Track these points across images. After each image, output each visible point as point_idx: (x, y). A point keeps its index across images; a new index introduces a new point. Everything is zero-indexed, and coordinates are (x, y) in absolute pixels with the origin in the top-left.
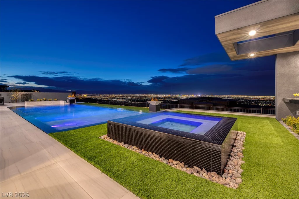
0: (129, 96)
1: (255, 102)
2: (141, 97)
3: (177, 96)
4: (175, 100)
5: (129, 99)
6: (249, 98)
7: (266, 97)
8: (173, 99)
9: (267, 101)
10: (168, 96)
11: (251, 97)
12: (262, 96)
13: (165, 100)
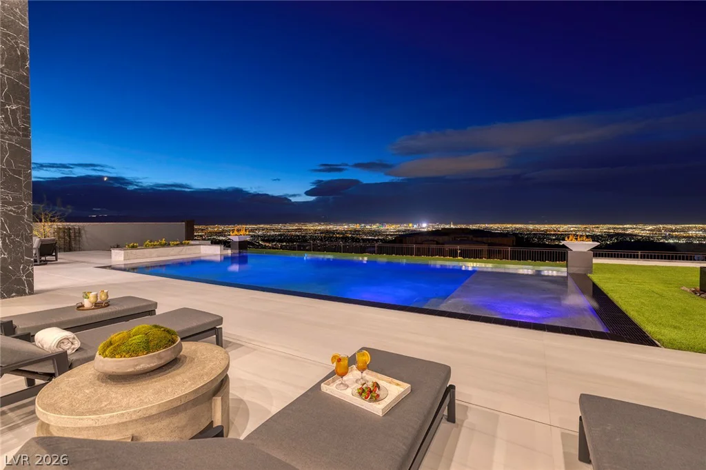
0: (258, 229)
1: (539, 238)
2: (288, 231)
3: (374, 227)
4: (370, 236)
5: (259, 236)
6: (528, 230)
7: (559, 226)
8: (365, 233)
9: (562, 234)
10: (353, 226)
11: (531, 227)
12: (552, 224)
13: (348, 237)
